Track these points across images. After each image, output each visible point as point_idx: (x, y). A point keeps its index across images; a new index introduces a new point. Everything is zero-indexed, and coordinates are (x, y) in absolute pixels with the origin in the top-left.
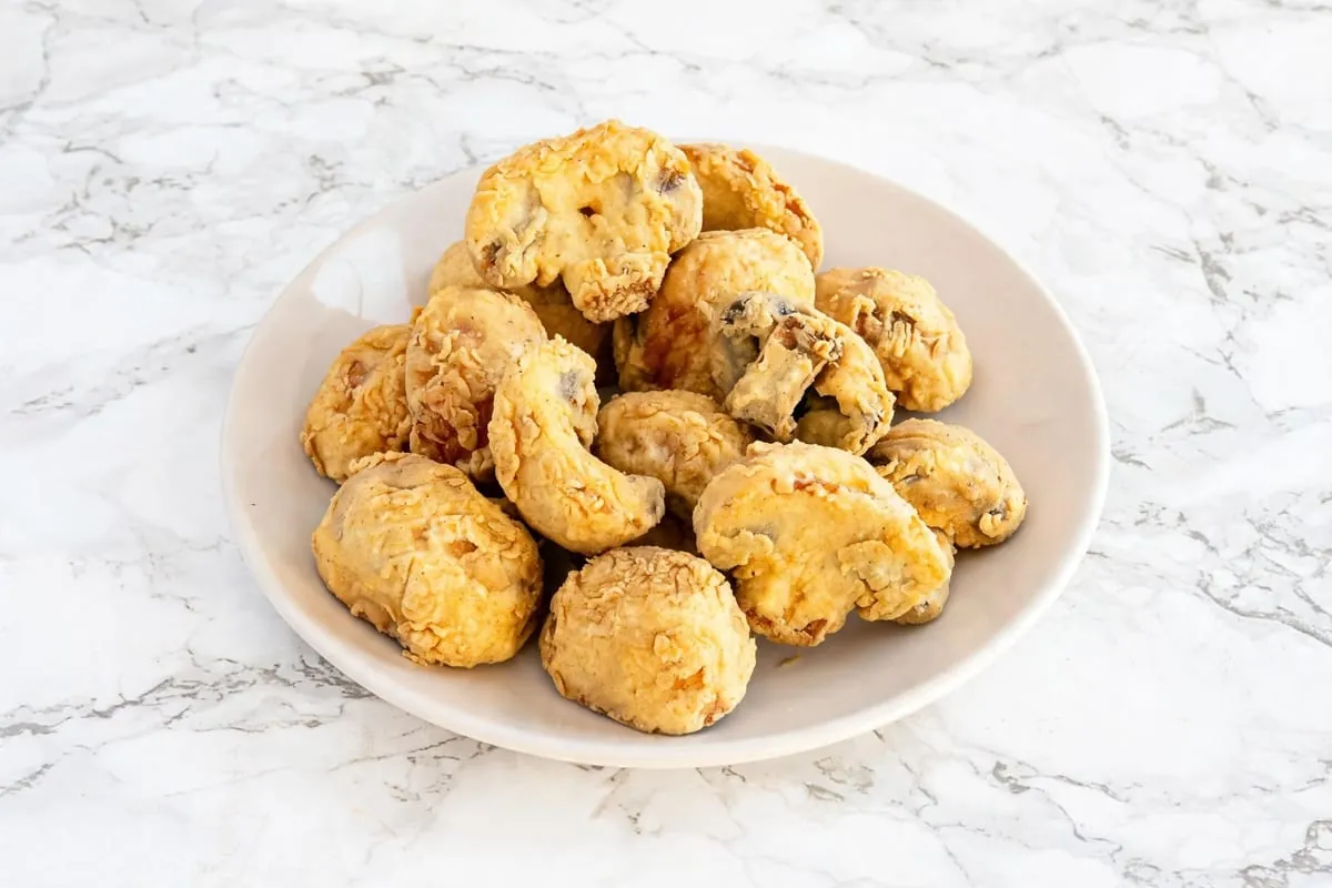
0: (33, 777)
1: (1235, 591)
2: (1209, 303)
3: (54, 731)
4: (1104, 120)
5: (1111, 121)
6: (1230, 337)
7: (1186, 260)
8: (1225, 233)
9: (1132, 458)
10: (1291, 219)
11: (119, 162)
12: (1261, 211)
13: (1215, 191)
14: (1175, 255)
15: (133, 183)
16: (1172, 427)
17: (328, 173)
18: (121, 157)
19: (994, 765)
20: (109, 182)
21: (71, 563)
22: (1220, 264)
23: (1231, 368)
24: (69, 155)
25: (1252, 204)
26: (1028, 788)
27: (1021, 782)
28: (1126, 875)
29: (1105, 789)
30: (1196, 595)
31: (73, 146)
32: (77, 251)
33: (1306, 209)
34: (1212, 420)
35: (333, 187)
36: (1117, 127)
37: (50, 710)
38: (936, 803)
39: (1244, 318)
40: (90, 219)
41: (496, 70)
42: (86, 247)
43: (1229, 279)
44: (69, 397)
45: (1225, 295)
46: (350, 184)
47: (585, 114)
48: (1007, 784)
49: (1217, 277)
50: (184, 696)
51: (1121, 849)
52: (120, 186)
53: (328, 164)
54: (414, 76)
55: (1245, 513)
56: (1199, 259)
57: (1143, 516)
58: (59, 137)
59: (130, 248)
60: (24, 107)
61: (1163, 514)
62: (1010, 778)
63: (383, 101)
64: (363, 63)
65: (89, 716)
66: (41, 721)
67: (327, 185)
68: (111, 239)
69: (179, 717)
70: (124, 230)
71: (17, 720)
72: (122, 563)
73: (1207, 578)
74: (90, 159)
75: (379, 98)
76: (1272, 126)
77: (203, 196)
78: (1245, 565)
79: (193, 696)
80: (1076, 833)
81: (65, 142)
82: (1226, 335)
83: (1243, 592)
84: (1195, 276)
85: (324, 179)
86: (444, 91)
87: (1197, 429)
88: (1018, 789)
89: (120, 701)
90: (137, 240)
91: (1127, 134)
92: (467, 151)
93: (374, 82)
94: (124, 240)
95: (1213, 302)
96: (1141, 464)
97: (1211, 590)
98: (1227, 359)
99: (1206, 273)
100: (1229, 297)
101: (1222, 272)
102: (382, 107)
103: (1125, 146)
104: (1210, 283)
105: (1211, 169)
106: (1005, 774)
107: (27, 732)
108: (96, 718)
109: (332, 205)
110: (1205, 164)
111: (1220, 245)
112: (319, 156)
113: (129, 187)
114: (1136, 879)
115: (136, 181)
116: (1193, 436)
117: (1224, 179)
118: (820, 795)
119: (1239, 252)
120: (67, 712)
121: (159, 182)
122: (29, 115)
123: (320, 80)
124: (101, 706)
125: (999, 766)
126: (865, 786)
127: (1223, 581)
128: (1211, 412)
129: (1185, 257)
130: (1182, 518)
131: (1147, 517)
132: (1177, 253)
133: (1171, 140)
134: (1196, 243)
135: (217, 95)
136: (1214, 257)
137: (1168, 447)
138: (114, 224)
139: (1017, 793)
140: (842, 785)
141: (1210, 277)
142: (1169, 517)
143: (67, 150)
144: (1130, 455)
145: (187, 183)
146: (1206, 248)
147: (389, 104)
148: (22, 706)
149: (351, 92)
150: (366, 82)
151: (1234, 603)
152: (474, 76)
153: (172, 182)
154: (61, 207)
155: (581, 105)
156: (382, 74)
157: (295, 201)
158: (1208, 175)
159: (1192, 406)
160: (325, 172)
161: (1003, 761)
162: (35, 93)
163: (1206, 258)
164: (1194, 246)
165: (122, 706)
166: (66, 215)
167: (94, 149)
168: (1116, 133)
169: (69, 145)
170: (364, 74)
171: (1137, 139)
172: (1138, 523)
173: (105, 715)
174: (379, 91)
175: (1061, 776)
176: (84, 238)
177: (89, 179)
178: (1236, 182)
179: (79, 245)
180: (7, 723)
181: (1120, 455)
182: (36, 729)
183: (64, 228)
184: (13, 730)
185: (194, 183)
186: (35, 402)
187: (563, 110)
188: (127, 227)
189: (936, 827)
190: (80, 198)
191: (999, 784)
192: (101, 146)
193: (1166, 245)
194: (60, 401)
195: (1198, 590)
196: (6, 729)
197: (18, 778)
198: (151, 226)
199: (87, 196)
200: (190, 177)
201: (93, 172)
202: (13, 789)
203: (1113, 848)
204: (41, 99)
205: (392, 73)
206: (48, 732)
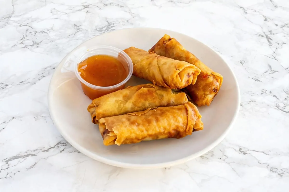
0: (33, 166)
1: (284, 108)
2: (269, 45)
4: (241, 7)
5: (242, 8)
6: (274, 52)
8: (270, 31)
9: (258, 80)
10: (283, 27)
11: (33, 28)
12: (277, 25)
13: (267, 22)
14: (260, 36)
16: (265, 73)
17: (78, 28)
19: (239, 149)
20: (31, 33)
21: (34, 118)
22: (270, 37)
23: (275, 59)
24: (21, 27)
25: (275, 24)
26: (247, 153)
28: (271, 171)
29: (263, 152)
31: (22, 25)
32: (26, 48)
33: (286, 24)
34: (274, 71)
35: (80, 31)
36: (244, 9)
37: (34, 151)
38: (228, 158)
39: (277, 48)
40: (28, 41)
41: (111, 3)
42: (28, 47)
43: (272, 40)
44: (29, 81)
45: (272, 44)
46: (83, 30)
47: (131, 12)
48: (242, 153)
49: (270, 40)
50: (64, 145)
51: (269, 165)
52: (33, 33)
53: (78, 26)
54: (94, 6)
55: (284, 90)
56: (265, 36)
57: (262, 92)
58: (19, 23)
59: (37, 47)
60: (10, 17)
61: (266, 91)
62: (243, 151)
63: (88, 12)
64: (82, 4)
66: (33, 153)
67: (78, 30)
68: (33, 45)
69: (63, 150)
71: (28, 153)
72: (46, 117)
73: (278, 105)
74: (26, 28)
75: (87, 11)
76: (276, 7)
77: (52, 35)
78: (285, 102)
79: (66, 145)
80: (259, 163)
82: (273, 52)
83: (286, 107)
84: (265, 40)
85: (77, 29)
86: (100, 9)
87: (271, 72)
88: (245, 154)
89: (50, 147)
90: (38, 45)
91: (246, 10)
92: (107, 22)
93: (85, 8)
94: (36, 45)
95: (270, 45)
96: (260, 81)
97: (279, 107)
98: (275, 58)
99: (267, 39)
101: (270, 39)
102: (88, 13)
103: (246, 13)
104: (269, 41)
105: (265, 17)
106: (242, 150)
107: (31, 156)
108: (46, 152)
109: (80, 35)
110: (263, 16)
111: (269, 33)
112: (76, 24)
113: (35, 34)
114: (273, 171)
115: (37, 32)
116: (270, 74)
117: (268, 19)
118: (203, 158)
119: (274, 34)
120: (38, 151)
121: (42, 32)
122: (11, 19)
123: (73, 8)
124: (46, 149)
125: (240, 149)
126: (212, 155)
127: (282, 105)
128: (273, 68)
129: (262, 36)
130: (270, 92)
131: (263, 92)
133: (255, 11)
134: (264, 33)
135: (52, 12)
136: (269, 36)
137: (265, 77)
138: (33, 42)
139: (244, 155)
140: (207, 156)
141: (268, 40)
142: (268, 92)
143: (20, 26)
144: (258, 79)
145: (48, 32)
146: (266, 34)
147: (89, 12)
148: (29, 150)
149: (80, 10)
150: (83, 7)
151: (284, 110)
152: (106, 5)
153: (44, 32)
154: (21, 39)
155: (130, 10)
156: (86, 6)
157: (72, 34)
158: (264, 18)
159: (269, 68)
161: (241, 148)
162: (12, 14)
163: (267, 36)
164: (264, 34)
165: (51, 148)
166: (22, 41)
167: (26, 25)
168: (244, 10)
169: (21, 25)
170: (83, 6)
171: (248, 11)
172: (261, 94)
173: (47, 151)
174: (87, 9)
175: (254, 150)
176: (27, 45)
177: (26, 33)
178: (270, 19)
179: (26, 47)
180: (26, 154)
181: (255, 79)
182: (32, 155)
183: (22, 43)
184: (28, 156)
185: (49, 32)
186: (21, 82)
187: (126, 12)
188: (36, 42)
189: (229, 163)
190: (25, 36)
191: (241, 153)
192: (27, 25)
193: (258, 34)
194: (27, 82)
195: (276, 108)
196: (26, 155)
197: (30, 166)
198: (41, 42)
199: (26, 36)
200: (48, 31)
201: (27, 31)
202: (29, 169)
203: (267, 165)
204: (13, 15)
205: (89, 5)
206: (35, 156)
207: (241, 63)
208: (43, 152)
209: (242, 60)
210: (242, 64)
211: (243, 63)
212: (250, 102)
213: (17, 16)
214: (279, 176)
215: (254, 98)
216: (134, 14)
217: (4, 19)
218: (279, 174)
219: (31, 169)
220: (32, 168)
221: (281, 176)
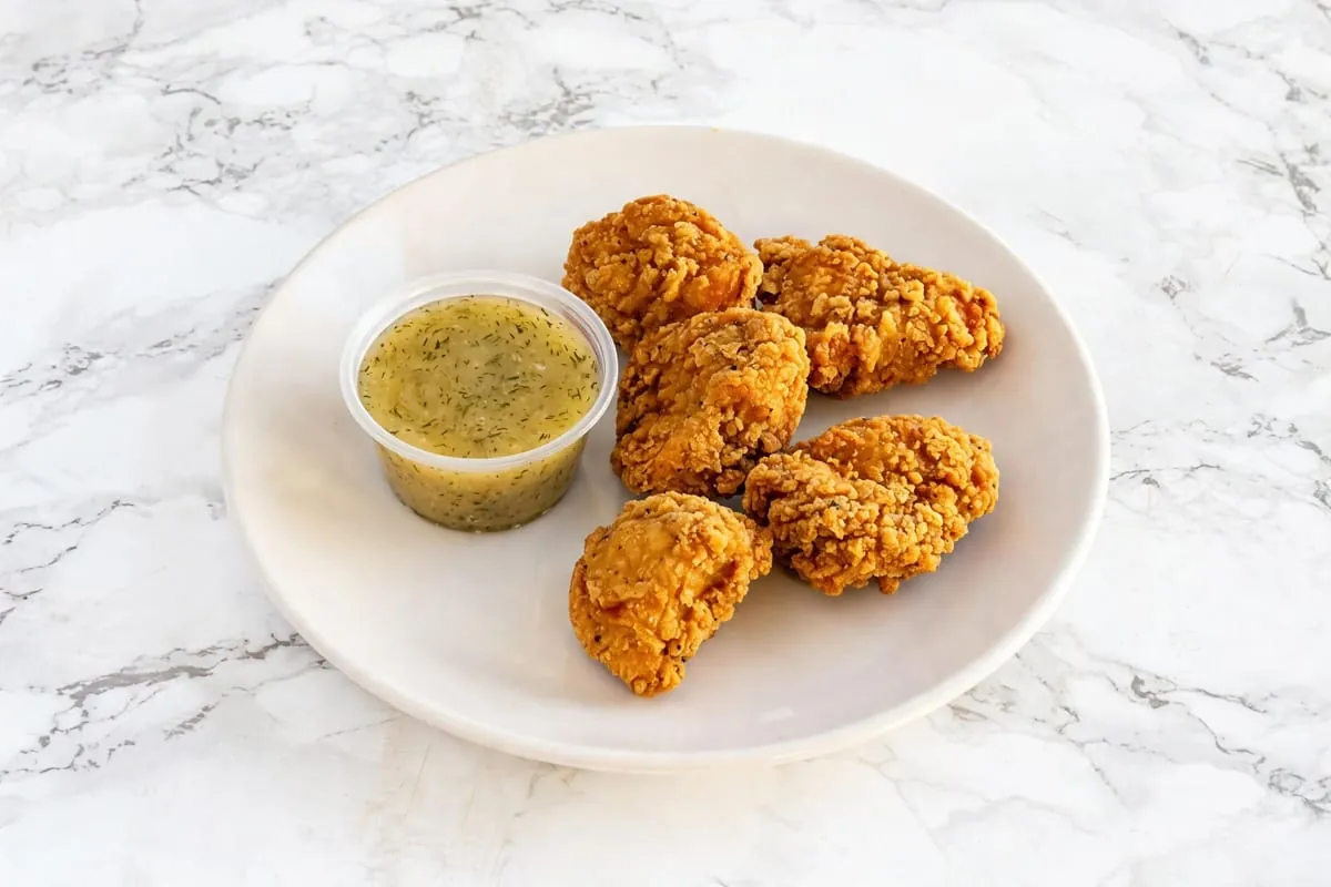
0: (194, 721)
2: (1302, 214)
3: (211, 674)
4: (1182, 35)
5: (1188, 36)
6: (1323, 247)
7: (1274, 173)
8: (1309, 145)
9: (1240, 370)
11: (219, 103)
13: (1295, 104)
14: (1261, 168)
15: (233, 124)
16: (1273, 339)
17: (425, 109)
18: (219, 99)
19: (1132, 679)
20: (210, 123)
21: (210, 505)
22: (1309, 177)
24: (169, 97)
26: (1167, 702)
27: (1161, 697)
28: (1271, 785)
29: (1243, 701)
30: (1313, 504)
31: (172, 89)
32: (185, 193)
34: (1314, 330)
35: (432, 122)
36: (1194, 42)
37: (203, 653)
38: (1078, 720)
40: (196, 162)
41: (582, 1)
42: (194, 189)
43: (1317, 190)
44: (192, 340)
45: (1315, 208)
46: (448, 119)
47: (672, 43)
48: (1147, 700)
49: (1306, 189)
51: (1263, 760)
52: (222, 126)
53: (427, 99)
54: (500, 9)
56: (1286, 172)
57: (1254, 428)
58: (157, 80)
59: (237, 188)
60: (122, 49)
61: (1274, 425)
62: (1149, 693)
63: (472, 36)
65: (243, 658)
66: (198, 663)
67: (426, 120)
68: (219, 180)
70: (230, 171)
71: (173, 664)
73: (1323, 488)
74: (185, 101)
75: (468, 32)
77: (306, 135)
80: (1219, 747)
81: (164, 86)
82: (1319, 246)
84: (1283, 189)
85: (422, 116)
86: (532, 23)
87: (1300, 340)
88: (1157, 704)
89: (271, 642)
90: (241, 182)
91: (1205, 49)
92: (561, 84)
93: (462, 17)
94: (230, 182)
95: (1305, 214)
96: (1247, 376)
97: (1328, 499)
98: (1323, 270)
99: (1295, 185)
100: (1319, 208)
101: (1310, 184)
102: (471, 40)
103: (1204, 61)
104: (1300, 195)
105: (1290, 81)
106: (1143, 689)
107: (185, 675)
108: (252, 660)
109: (431, 141)
110: (1283, 76)
111: (1306, 157)
112: (416, 91)
113: (231, 128)
114: (1281, 790)
115: (237, 122)
116: (1297, 348)
117: (1303, 90)
118: (962, 715)
119: (1325, 163)
120: (221, 654)
121: (259, 121)
122: (125, 58)
123: (409, 16)
124: (252, 648)
125: (1137, 682)
126: (1006, 706)
128: (1312, 322)
129: (1272, 170)
130: (1293, 429)
131: (1259, 428)
132: (1261, 165)
133: (1249, 55)
134: (1282, 155)
135: (309, 33)
136: (1302, 169)
137: (1273, 359)
138: (220, 166)
139: (1155, 707)
140: (984, 705)
141: (1298, 188)
142: (1280, 429)
143: (166, 92)
144: (1239, 367)
145: (289, 122)
146: (1292, 160)
147: (480, 39)
148: (179, 649)
149: (441, 27)
150: (455, 16)
152: (559, 9)
153: (271, 122)
154: (166, 150)
155: (667, 34)
156: (469, 9)
157: (396, 137)
158: (1287, 88)
159: (1292, 318)
160: (421, 107)
161: (1141, 677)
162: (129, 36)
163: (1293, 171)
164: (1279, 159)
165: (275, 646)
166: (171, 157)
167: (193, 90)
168: (1194, 48)
169: (168, 87)
170: (453, 9)
171: (1215, 53)
172: (1251, 434)
173: (259, 656)
174: (469, 25)
175: (1200, 690)
176: (192, 180)
177: (190, 122)
178: (1316, 94)
179: (187, 187)
180: (164, 667)
181: (1225, 368)
182: (194, 672)
183: (171, 170)
184: (171, 674)
185: (295, 123)
186: (160, 345)
187: (650, 40)
188: (233, 168)
189: (1081, 745)
190: (184, 140)
191: (1139, 700)
192: (200, 88)
193: (1253, 159)
194: (182, 345)
195: (1317, 501)
196: (163, 673)
197: (180, 722)
198: (255, 166)
199: (191, 138)
200: (288, 116)
201: (194, 113)
202: (176, 732)
203: (1255, 759)
204: (136, 42)
205: (479, 6)
206: (206, 675)
207: (1166, 290)
208: (240, 662)
209: (1172, 277)
210: (1172, 297)
211: (1176, 293)
212: (1193, 469)
213: (155, 47)
214: (1308, 810)
215: (1215, 452)
216: (683, 50)
217: (92, 56)
218: (1308, 802)
219: (182, 733)
220: (188, 732)
221: (1319, 811)
